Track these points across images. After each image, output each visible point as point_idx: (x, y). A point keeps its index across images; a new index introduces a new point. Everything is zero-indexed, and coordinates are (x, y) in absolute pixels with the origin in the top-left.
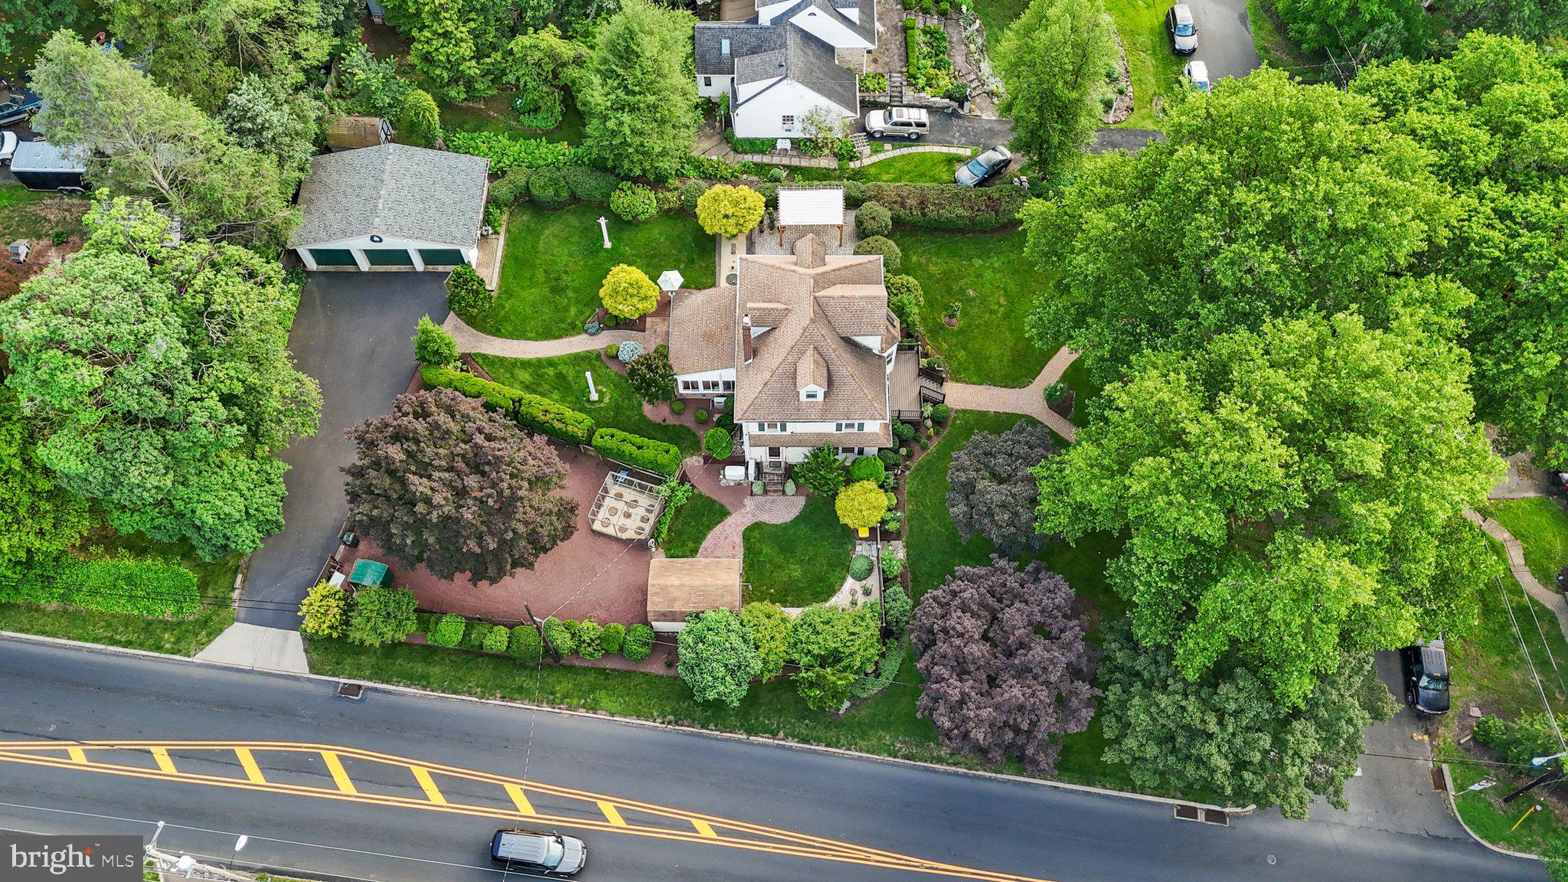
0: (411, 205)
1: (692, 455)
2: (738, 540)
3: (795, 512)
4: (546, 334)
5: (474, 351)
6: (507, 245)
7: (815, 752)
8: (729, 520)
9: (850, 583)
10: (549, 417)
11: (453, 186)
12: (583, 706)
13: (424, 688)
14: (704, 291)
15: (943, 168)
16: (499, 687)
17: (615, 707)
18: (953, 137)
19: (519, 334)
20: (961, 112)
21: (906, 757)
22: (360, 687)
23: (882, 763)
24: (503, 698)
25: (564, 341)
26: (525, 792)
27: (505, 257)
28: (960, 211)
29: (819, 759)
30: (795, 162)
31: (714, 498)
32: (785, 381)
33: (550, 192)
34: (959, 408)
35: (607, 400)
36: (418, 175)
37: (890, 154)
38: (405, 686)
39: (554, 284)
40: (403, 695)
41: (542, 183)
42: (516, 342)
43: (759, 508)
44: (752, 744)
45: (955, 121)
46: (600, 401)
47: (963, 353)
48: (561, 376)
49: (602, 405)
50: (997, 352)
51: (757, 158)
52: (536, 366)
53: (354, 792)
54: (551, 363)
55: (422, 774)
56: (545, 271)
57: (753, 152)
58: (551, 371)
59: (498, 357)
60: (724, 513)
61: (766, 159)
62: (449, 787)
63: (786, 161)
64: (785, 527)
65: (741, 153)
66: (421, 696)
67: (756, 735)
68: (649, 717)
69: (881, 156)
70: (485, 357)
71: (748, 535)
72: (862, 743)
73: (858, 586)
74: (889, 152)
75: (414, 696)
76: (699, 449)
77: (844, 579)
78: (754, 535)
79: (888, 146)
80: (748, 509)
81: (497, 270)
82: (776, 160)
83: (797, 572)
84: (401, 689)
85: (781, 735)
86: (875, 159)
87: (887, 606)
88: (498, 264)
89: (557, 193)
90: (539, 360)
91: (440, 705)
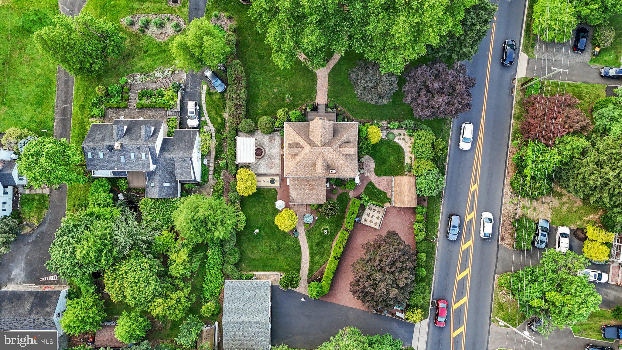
0: (253, 308)
1: (348, 195)
2: (380, 178)
3: (370, 158)
4: (299, 251)
5: (307, 278)
6: (257, 271)
7: (449, 153)
8: (373, 181)
9: (396, 140)
10: (342, 246)
11: (241, 293)
12: (437, 228)
13: (432, 280)
14: (290, 191)
15: (214, 97)
16: (432, 256)
17: (438, 217)
18: (196, 92)
19: (299, 262)
20: (184, 87)
21: (451, 125)
22: (432, 301)
23: (452, 132)
24: (435, 254)
25: (301, 244)
26: (464, 244)
27: (263, 271)
28: (242, 91)
29: (452, 152)
30: (213, 157)
31: (365, 187)
32: (347, 159)
33: (236, 255)
34: (327, 99)
35: (327, 227)
36: (237, 308)
37: (207, 118)
38: (431, 286)
39: (275, 251)
40: (434, 286)
41: (233, 258)
42: (302, 263)
43: (368, 171)
44: (447, 173)
45: (188, 90)
46: (327, 229)
47: (303, 96)
48: (317, 245)
49: (329, 228)
50: (302, 83)
51: (211, 173)
52: (313, 255)
53: (466, 297)
54: (311, 249)
55: (460, 277)
56: (270, 254)
57: (208, 174)
58: (315, 248)
59: (309, 269)
60: (371, 183)
61: (212, 169)
62: (464, 267)
63: (212, 161)
64: (376, 162)
65: (208, 179)
66: (434, 281)
67: (445, 172)
68: (440, 206)
69: (209, 121)
70: (309, 274)
71: (378, 175)
72: (447, 138)
73: (397, 137)
74: (206, 118)
75: (434, 283)
76: (346, 192)
77: (394, 142)
78: (379, 173)
79: (203, 119)
80: (369, 175)
81: (271, 273)
82: (212, 165)
83: (392, 158)
84: (432, 287)
85: (445, 164)
86: (210, 124)
87: (409, 128)
88: (268, 273)
89: (236, 253)
90: (310, 253)
91: (437, 274)
